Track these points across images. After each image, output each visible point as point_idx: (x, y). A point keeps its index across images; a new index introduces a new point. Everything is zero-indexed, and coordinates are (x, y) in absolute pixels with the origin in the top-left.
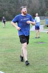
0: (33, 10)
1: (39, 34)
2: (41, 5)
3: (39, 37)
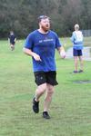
0: (70, 17)
1: (82, 65)
2: (86, 7)
3: (81, 71)
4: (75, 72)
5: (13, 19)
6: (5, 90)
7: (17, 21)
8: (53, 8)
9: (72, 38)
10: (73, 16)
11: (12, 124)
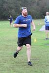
4: (47, 39)
5: (11, 9)
6: (6, 49)
7: (13, 10)
8: (34, 2)
9: (45, 20)
10: (45, 7)
11: (10, 68)
